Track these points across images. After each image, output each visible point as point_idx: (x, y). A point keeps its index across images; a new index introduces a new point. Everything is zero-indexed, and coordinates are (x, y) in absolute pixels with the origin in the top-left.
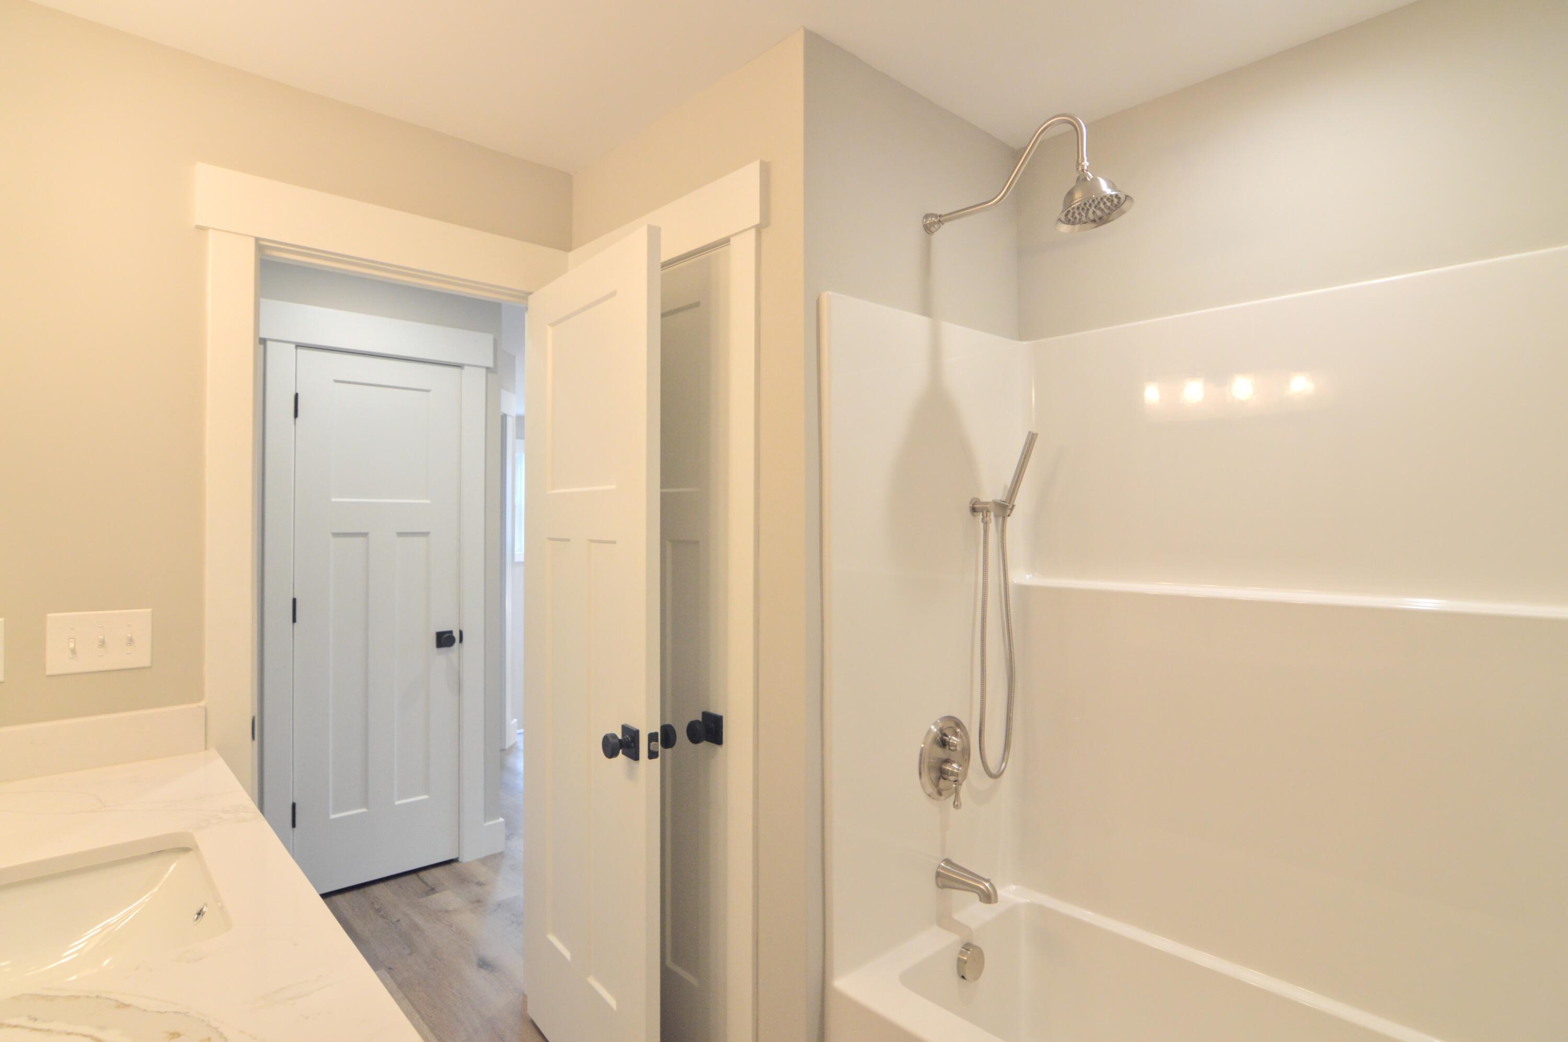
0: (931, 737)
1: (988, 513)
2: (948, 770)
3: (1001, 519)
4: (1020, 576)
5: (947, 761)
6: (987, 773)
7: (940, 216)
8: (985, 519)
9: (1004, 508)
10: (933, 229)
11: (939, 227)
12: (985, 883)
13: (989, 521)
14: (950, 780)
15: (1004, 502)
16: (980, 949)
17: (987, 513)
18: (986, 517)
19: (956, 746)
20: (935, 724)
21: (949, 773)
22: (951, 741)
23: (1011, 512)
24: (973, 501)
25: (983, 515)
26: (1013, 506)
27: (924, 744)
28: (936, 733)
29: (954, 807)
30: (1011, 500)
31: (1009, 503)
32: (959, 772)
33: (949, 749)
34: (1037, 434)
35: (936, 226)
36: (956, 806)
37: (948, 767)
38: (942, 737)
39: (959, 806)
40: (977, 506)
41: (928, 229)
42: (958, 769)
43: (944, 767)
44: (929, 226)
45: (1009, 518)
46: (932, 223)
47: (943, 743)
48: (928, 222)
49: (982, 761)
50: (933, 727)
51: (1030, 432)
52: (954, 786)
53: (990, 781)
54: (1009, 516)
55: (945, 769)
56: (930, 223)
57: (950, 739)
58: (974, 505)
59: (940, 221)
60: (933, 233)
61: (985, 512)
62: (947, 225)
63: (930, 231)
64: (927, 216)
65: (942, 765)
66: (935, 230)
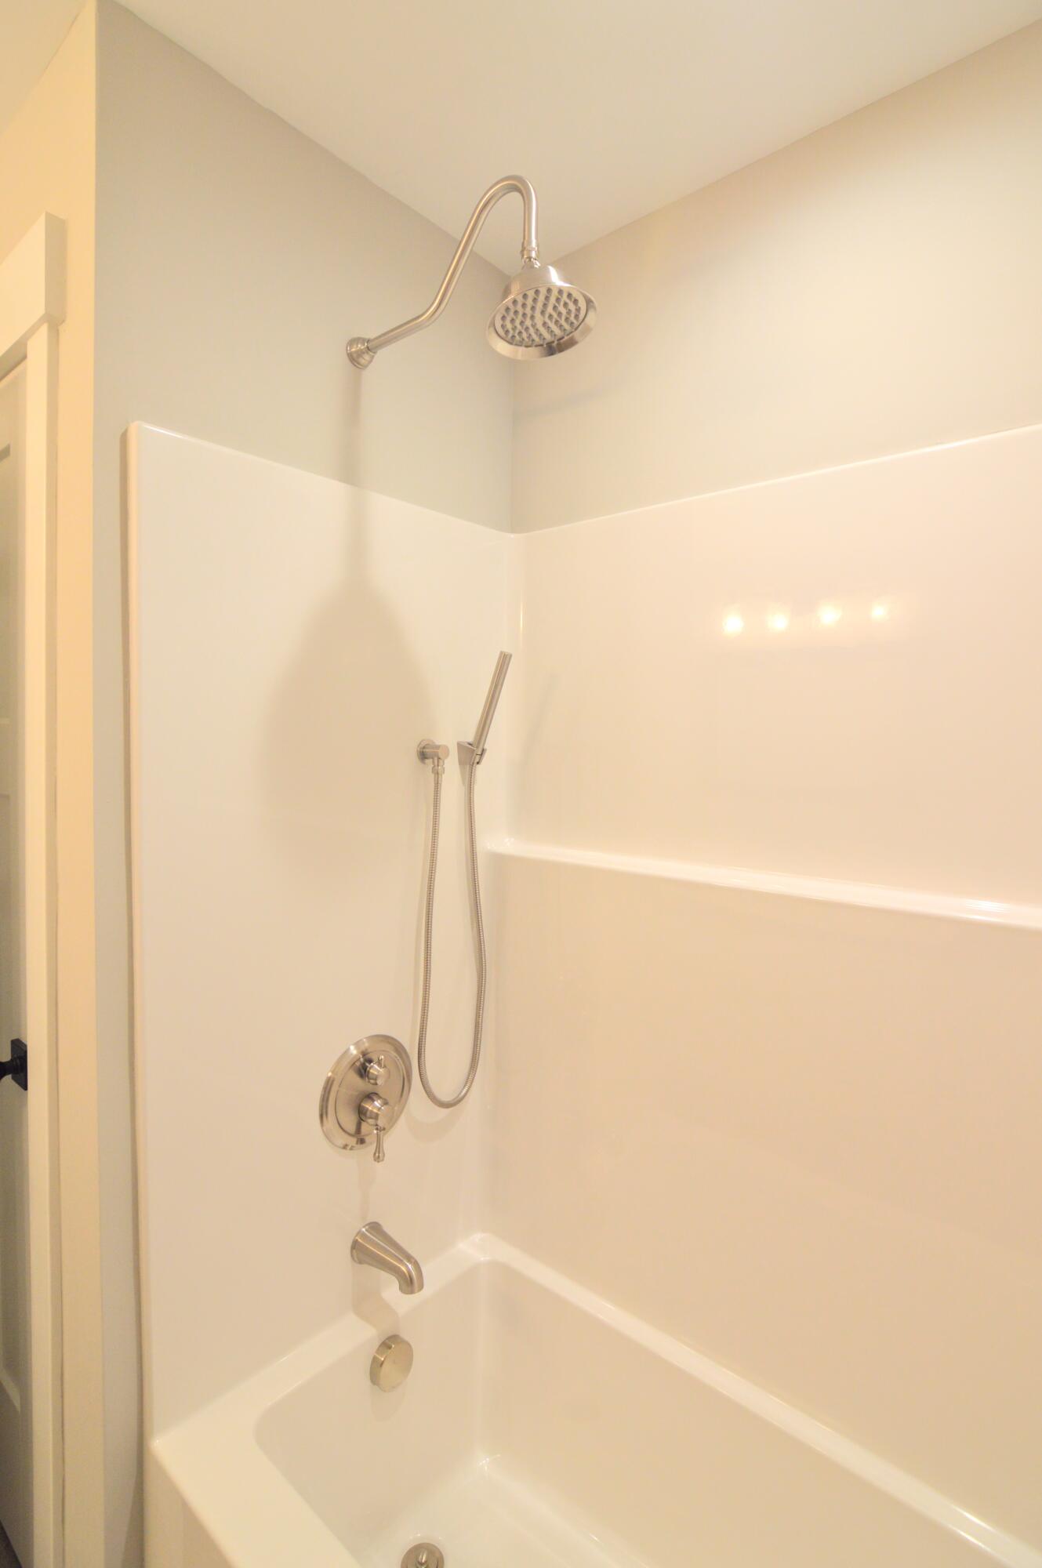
0: (346, 1062)
1: (441, 761)
2: (367, 1109)
3: (468, 767)
4: (496, 841)
5: (370, 1096)
6: (436, 1104)
7: (368, 341)
8: (436, 767)
9: (472, 754)
10: (362, 361)
11: (373, 357)
12: (408, 1264)
13: (440, 772)
14: (368, 1123)
15: (470, 744)
16: (409, 1345)
17: (438, 762)
18: (438, 766)
19: (376, 1079)
20: (357, 1044)
21: (368, 1113)
22: (371, 1071)
23: (480, 759)
24: (423, 744)
25: (433, 762)
26: (483, 751)
27: (333, 1072)
28: (356, 1056)
29: (375, 1160)
30: (479, 743)
31: (477, 747)
32: (379, 1113)
33: (369, 1082)
34: (511, 656)
35: (367, 357)
36: (378, 1156)
37: (368, 1106)
38: (364, 1064)
39: (381, 1158)
40: (427, 750)
41: (354, 359)
42: (379, 1109)
43: (363, 1104)
44: (355, 355)
45: (478, 766)
46: (360, 353)
47: (363, 1070)
48: (353, 350)
49: (426, 1091)
50: (352, 1048)
51: (501, 653)
52: (375, 1132)
53: (443, 1112)
54: (478, 763)
55: (364, 1107)
56: (356, 352)
57: (372, 1067)
58: (424, 748)
59: (368, 348)
60: (366, 367)
61: (436, 759)
62: (381, 354)
63: (359, 363)
64: (353, 341)
65: (362, 1102)
66: (367, 362)
